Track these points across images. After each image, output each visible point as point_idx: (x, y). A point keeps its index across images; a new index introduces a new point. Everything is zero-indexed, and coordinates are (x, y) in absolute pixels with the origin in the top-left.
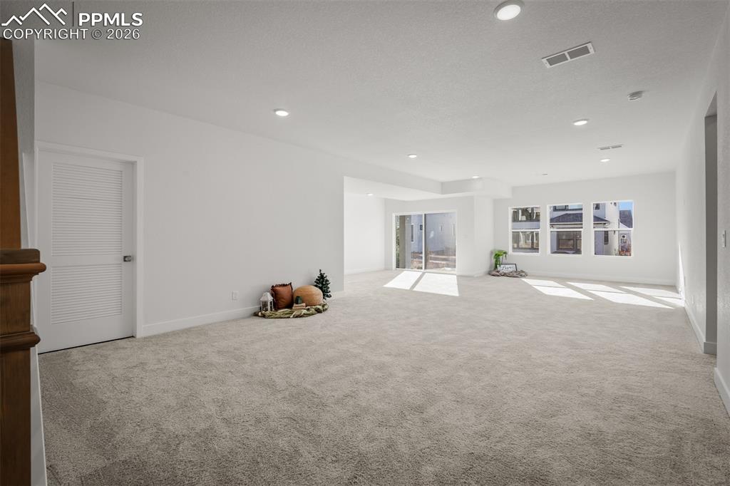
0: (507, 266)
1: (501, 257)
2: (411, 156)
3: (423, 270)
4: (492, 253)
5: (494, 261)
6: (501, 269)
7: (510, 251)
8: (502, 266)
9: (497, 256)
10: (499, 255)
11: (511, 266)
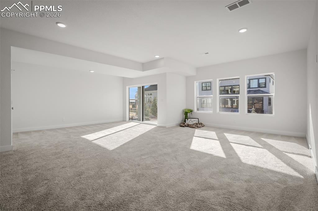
0: (192, 120)
1: (189, 114)
2: (60, 25)
3: (141, 122)
4: (183, 111)
5: (184, 116)
6: (189, 122)
7: (195, 110)
8: (189, 120)
9: (186, 114)
10: (187, 113)
11: (195, 120)
